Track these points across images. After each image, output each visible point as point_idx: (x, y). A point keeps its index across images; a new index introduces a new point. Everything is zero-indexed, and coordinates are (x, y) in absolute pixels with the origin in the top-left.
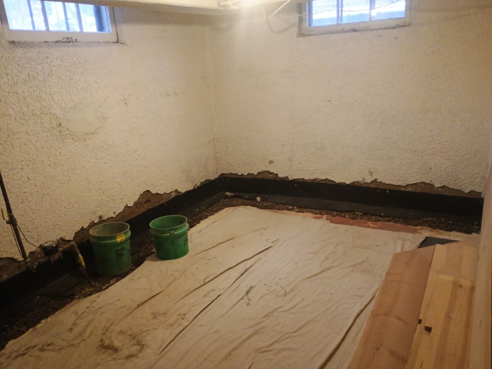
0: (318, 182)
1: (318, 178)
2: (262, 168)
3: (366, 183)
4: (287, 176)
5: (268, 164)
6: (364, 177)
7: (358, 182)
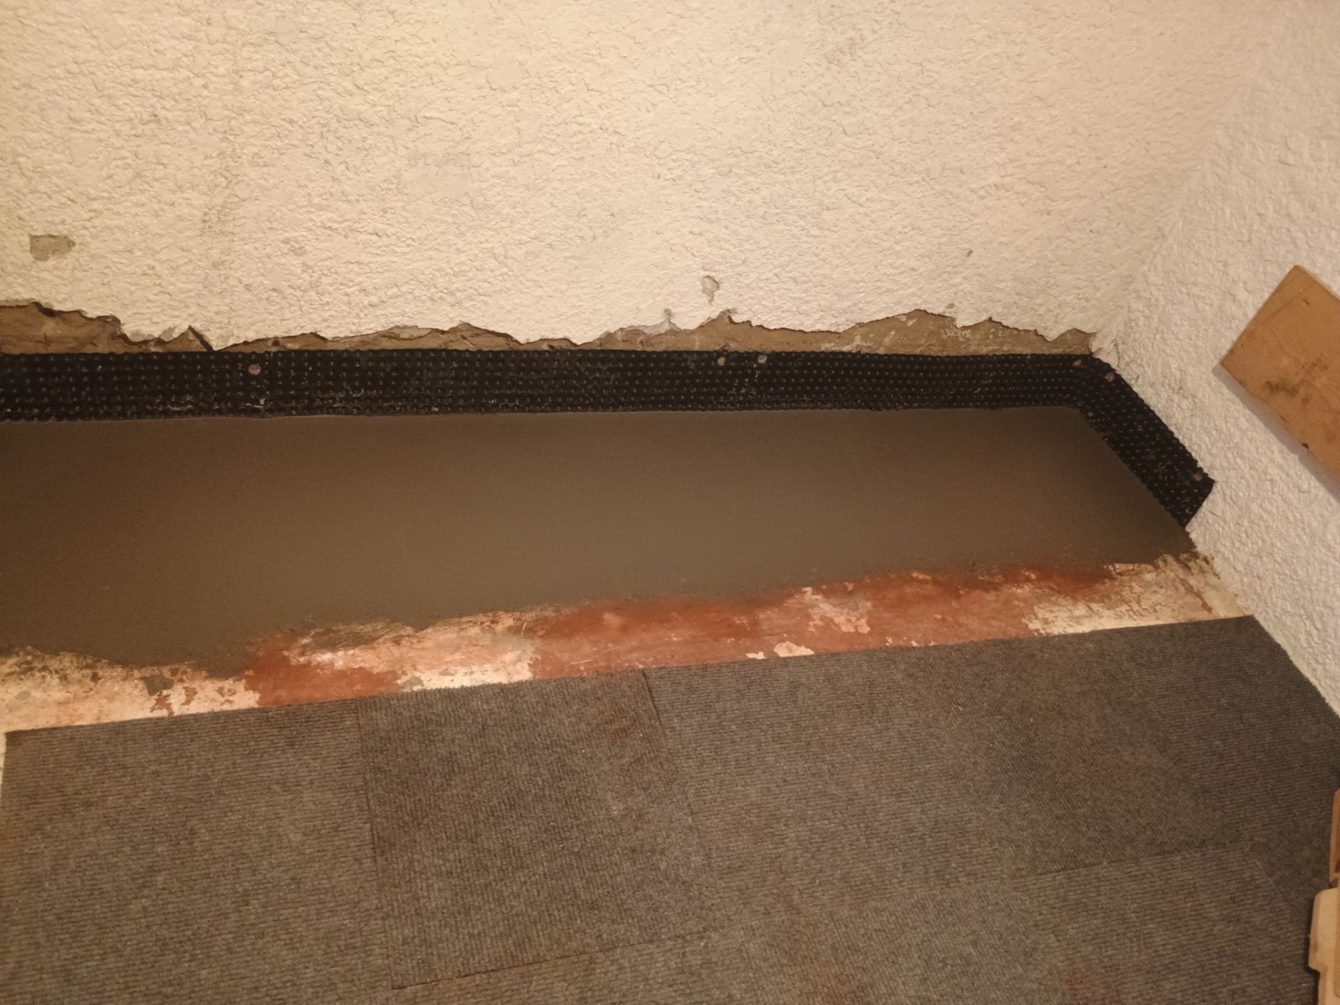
0: (405, 345)
1: (409, 324)
3: (675, 332)
5: (29, 257)
6: (670, 307)
7: (634, 332)
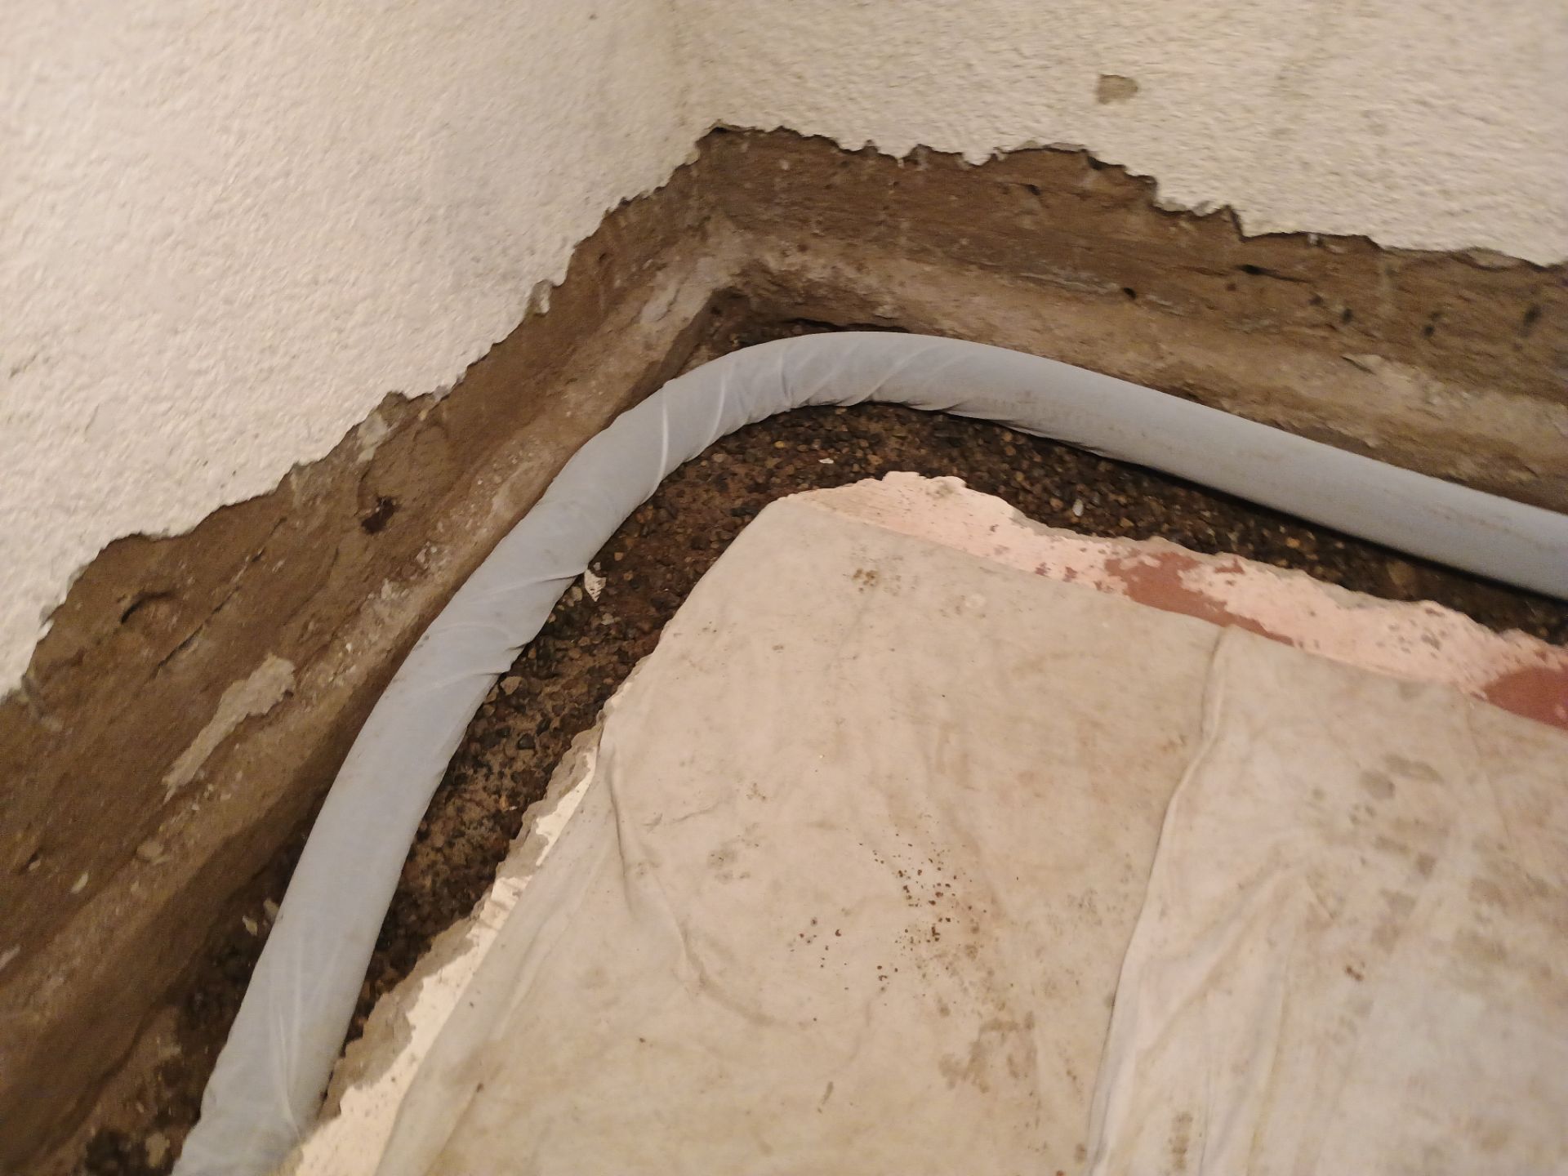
2: (1038, 121)
4: (1236, 204)
5: (1090, 98)
